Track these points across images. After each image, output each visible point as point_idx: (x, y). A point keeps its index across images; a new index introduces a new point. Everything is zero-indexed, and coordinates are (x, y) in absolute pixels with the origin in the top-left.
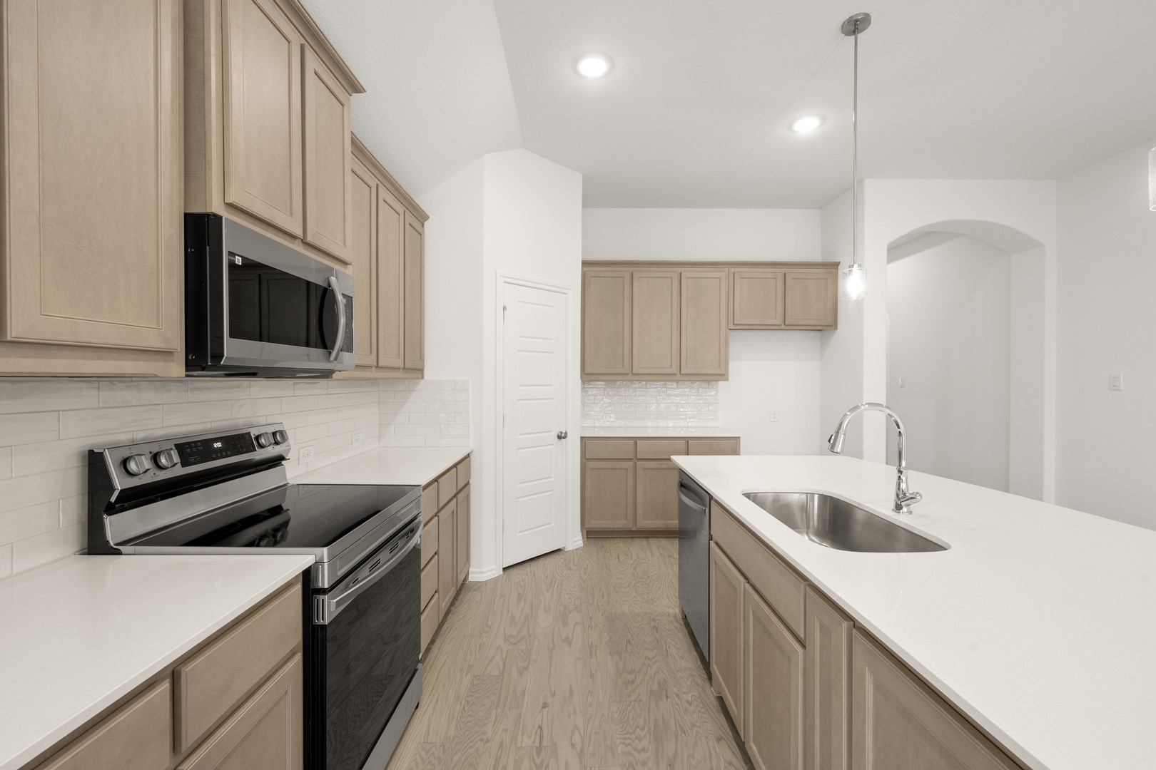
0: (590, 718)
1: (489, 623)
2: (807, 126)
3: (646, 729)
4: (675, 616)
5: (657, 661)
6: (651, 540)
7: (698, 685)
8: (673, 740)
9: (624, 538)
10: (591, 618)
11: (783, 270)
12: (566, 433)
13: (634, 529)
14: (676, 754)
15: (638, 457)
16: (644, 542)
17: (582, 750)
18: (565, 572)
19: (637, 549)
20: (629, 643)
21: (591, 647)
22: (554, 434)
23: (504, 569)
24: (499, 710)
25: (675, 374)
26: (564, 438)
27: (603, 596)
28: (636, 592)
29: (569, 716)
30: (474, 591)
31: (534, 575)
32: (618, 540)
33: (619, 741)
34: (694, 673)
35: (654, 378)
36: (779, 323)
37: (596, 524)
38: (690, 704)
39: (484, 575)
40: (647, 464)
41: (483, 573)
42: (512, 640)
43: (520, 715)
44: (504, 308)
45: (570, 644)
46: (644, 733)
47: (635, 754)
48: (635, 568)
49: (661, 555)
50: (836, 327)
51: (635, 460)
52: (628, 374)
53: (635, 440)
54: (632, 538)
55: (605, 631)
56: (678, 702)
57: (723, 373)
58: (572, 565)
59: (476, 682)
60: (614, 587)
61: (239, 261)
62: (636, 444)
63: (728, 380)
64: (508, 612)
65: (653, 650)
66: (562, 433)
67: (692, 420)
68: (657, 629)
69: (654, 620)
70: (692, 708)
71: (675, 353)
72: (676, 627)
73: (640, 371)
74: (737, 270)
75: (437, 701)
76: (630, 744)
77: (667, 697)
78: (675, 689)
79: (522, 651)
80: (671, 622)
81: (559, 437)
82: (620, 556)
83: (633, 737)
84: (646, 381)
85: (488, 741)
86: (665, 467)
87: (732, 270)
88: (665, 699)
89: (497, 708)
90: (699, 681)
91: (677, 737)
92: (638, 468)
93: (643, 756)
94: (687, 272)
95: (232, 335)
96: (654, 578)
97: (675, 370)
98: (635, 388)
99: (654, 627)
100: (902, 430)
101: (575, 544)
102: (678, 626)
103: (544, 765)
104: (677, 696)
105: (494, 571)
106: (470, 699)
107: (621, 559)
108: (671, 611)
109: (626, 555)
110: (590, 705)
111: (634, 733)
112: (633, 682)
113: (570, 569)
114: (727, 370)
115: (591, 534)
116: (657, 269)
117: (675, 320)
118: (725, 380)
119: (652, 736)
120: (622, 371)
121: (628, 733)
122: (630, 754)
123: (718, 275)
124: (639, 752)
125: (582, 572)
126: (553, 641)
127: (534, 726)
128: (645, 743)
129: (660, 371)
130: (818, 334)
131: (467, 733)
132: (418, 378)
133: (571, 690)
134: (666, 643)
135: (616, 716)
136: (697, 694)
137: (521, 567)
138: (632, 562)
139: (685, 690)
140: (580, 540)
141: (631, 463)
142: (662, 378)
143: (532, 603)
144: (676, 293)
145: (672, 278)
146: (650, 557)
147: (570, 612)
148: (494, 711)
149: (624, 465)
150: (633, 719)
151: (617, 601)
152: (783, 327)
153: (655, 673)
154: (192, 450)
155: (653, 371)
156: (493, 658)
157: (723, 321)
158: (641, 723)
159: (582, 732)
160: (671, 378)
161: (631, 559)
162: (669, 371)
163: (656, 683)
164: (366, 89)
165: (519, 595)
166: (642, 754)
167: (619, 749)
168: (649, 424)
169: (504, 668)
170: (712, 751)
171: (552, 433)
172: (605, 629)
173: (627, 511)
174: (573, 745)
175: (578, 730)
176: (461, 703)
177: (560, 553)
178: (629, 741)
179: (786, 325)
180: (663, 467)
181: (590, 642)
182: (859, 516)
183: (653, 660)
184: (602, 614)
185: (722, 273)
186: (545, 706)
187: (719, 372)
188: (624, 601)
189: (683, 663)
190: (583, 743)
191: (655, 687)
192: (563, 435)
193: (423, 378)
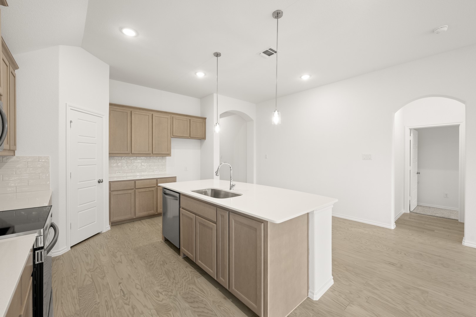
0: (141, 279)
1: (75, 268)
2: (200, 75)
3: (163, 274)
4: (161, 242)
5: (159, 256)
6: (142, 221)
7: (176, 257)
8: (173, 273)
9: (129, 222)
10: (127, 252)
11: (190, 118)
12: (102, 180)
13: (135, 217)
14: (175, 276)
15: (136, 188)
16: (139, 222)
17: (142, 288)
18: (106, 240)
19: (137, 225)
20: (147, 254)
21: (131, 260)
22: (97, 181)
23: (71, 247)
24: (99, 293)
25: (150, 154)
26: (102, 182)
27: (129, 243)
28: (143, 239)
29: (132, 282)
30: (57, 260)
31: (90, 245)
32: (127, 224)
33: (154, 281)
34: (173, 255)
35: (142, 155)
36: (188, 136)
37: (116, 219)
38: (175, 263)
39: (60, 252)
40: (140, 190)
41: (60, 251)
42: (91, 270)
43: (110, 290)
44: (71, 122)
45: (121, 262)
46: (162, 275)
47: (162, 281)
48: (139, 231)
49: (148, 224)
50: (205, 139)
51: (135, 189)
52: (129, 154)
53: (135, 181)
54: (133, 221)
55: (135, 254)
56: (171, 263)
57: (169, 153)
58: (108, 237)
59: (80, 290)
60: (133, 239)
62: (135, 182)
63: (171, 156)
64: (83, 262)
65: (157, 253)
66: (100, 180)
67: (156, 172)
68: (156, 247)
69: (154, 245)
70: (176, 263)
71: (150, 145)
72: (163, 245)
73: (135, 152)
74: (174, 116)
75: (62, 303)
76: (159, 280)
77: (167, 264)
78: (169, 261)
79: (99, 272)
80: (160, 243)
81: (99, 182)
82: (131, 229)
83: (159, 278)
84: (136, 156)
85: (99, 303)
86: (148, 190)
87: (172, 116)
88: (166, 264)
89: (97, 292)
90: (176, 256)
91: (173, 272)
92: (136, 192)
93: (164, 281)
94: (155, 114)
96: (148, 232)
97: (150, 152)
98: (132, 160)
99: (155, 247)
100: (231, 169)
101: (107, 229)
102: (163, 244)
103: (129, 298)
104: (170, 262)
105: (66, 249)
106: (81, 295)
107: (132, 229)
108: (159, 240)
109: (133, 228)
110: (139, 276)
111: (159, 276)
112: (153, 264)
113: (108, 239)
114: (170, 152)
115: (113, 224)
116: (142, 111)
117: (150, 132)
118: (169, 156)
119: (165, 275)
120: (127, 152)
121: (156, 277)
122: (160, 282)
123: (167, 117)
124: (163, 280)
125: (115, 238)
126: (113, 264)
127: (118, 291)
128: (164, 277)
129: (144, 153)
130: (200, 141)
131: (87, 305)
132: (13, 155)
133: (129, 275)
134: (160, 250)
135: (150, 275)
136: (176, 260)
137: (80, 244)
138: (137, 229)
139: (172, 260)
140: (109, 227)
141: (133, 190)
142: (145, 155)
143: (95, 255)
144: (150, 122)
145: (149, 116)
146: (144, 226)
147: (116, 253)
148: (96, 294)
149: (130, 191)
150: (157, 273)
151: (136, 244)
152: (190, 138)
153: (160, 259)
155: (141, 153)
156: (85, 279)
157: (169, 134)
158: (160, 273)
159: (139, 284)
160: (149, 155)
161: (136, 229)
162: (148, 153)
163: (161, 262)
164: (8, 5)
165: (86, 255)
166: (164, 280)
167: (155, 283)
168: (138, 174)
169: (93, 280)
170: (185, 271)
171: (96, 180)
172: (134, 253)
173: (131, 211)
174: (138, 289)
175: (137, 284)
176: (77, 299)
177: (100, 234)
178: (158, 279)
179: (190, 137)
180: (147, 190)
181: (130, 259)
182: (222, 193)
183: (158, 256)
184: (131, 249)
185: (169, 116)
186: (120, 284)
187: (168, 153)
188: (139, 243)
189: (169, 253)
190: (141, 286)
191: (161, 263)
192: (101, 181)
193: (14, 155)
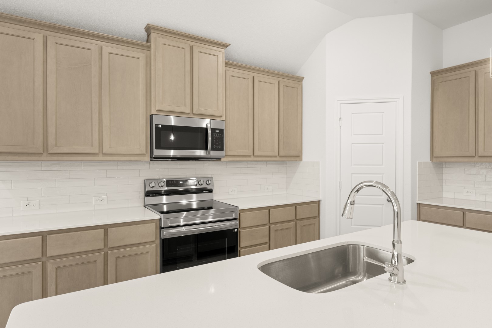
15: (467, 226)
44: (340, 119)
52: (474, 156)
53: (464, 211)
61: (160, 126)
73: (486, 154)
95: (156, 149)
120: (467, 154)
154: (171, 183)
193: (301, 160)
